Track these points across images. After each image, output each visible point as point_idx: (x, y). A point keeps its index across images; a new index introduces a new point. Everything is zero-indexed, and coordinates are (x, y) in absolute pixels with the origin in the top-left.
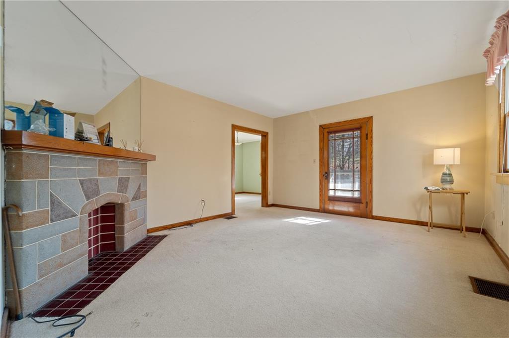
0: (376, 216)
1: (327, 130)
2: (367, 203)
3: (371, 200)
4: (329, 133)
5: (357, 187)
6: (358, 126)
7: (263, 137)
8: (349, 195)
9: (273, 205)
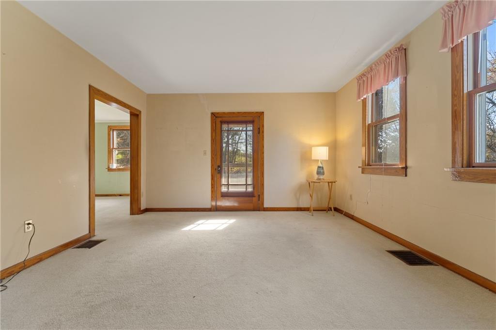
0: (267, 208)
1: (220, 119)
2: (259, 195)
3: (263, 193)
4: (222, 122)
5: (250, 181)
6: (250, 119)
7: (132, 116)
8: (242, 189)
9: (147, 210)
